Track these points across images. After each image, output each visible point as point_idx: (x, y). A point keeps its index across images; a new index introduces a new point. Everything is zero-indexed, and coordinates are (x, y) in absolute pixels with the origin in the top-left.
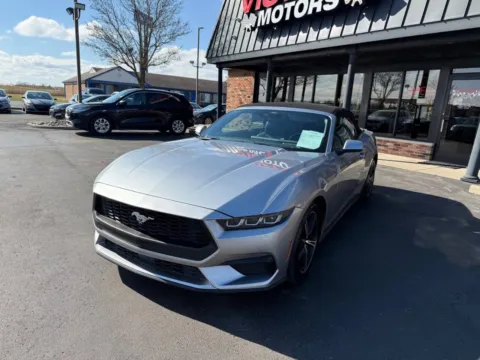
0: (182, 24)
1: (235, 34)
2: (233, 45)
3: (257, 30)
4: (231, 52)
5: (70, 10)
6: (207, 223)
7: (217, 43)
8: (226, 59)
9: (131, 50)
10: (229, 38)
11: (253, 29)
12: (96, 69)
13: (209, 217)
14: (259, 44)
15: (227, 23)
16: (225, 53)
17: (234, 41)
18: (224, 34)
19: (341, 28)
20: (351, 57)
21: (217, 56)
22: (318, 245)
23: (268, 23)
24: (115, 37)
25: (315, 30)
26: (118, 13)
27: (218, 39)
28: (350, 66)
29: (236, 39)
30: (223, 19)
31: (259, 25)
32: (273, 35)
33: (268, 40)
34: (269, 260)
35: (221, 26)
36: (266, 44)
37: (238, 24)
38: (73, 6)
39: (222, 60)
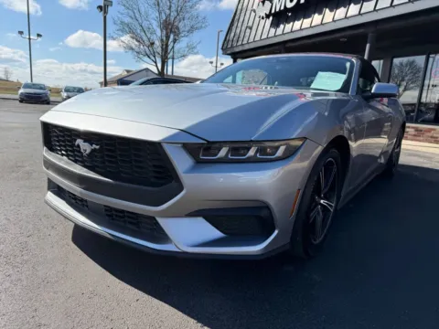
0: (200, 18)
1: (250, 24)
2: (247, 34)
3: (271, 18)
4: (245, 42)
5: (100, 7)
6: (167, 148)
7: (232, 34)
8: (240, 49)
9: (152, 44)
10: (244, 28)
11: (268, 16)
12: (128, 71)
13: (170, 140)
14: (273, 30)
15: (243, 14)
16: (240, 43)
17: (248, 30)
18: (240, 25)
19: (359, 6)
20: (370, 35)
21: (232, 46)
22: (336, 210)
23: (282, 8)
24: (139, 31)
25: (331, 10)
26: (142, 10)
27: (234, 31)
28: (368, 46)
29: (251, 28)
30: (238, 12)
31: (273, 11)
32: (287, 20)
33: (282, 26)
34: (264, 213)
35: (237, 17)
36: (280, 31)
37: (253, 14)
38: (102, 5)
39: (237, 50)
